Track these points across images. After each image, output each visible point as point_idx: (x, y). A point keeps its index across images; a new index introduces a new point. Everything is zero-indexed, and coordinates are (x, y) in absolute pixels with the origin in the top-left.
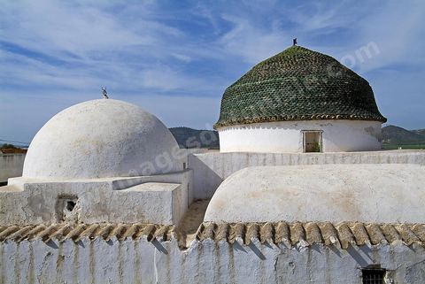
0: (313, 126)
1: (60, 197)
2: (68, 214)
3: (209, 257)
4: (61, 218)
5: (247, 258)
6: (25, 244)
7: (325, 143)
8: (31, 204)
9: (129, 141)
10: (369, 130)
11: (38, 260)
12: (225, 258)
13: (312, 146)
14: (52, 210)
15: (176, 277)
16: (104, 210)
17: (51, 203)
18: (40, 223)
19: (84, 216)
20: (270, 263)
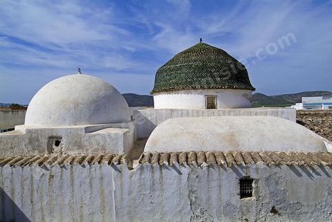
0: (211, 93)
1: (51, 138)
2: (56, 149)
3: (147, 174)
4: (51, 151)
5: (171, 174)
6: (27, 168)
7: (218, 103)
8: (30, 142)
9: (96, 101)
10: (245, 95)
11: (36, 178)
12: (157, 174)
13: (211, 105)
14: (45, 146)
15: (126, 187)
16: (79, 146)
17: (44, 141)
18: (37, 155)
19: (66, 150)
20: (185, 177)
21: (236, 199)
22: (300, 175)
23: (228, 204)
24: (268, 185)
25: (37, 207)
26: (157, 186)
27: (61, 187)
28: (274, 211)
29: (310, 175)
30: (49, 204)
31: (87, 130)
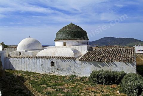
1: (19, 53)
2: (20, 55)
3: (34, 60)
4: (19, 55)
5: (38, 60)
6: (14, 58)
8: (16, 54)
11: (16, 61)
12: (36, 60)
14: (18, 54)
15: (30, 63)
16: (24, 54)
17: (18, 53)
18: (17, 56)
19: (22, 55)
20: (40, 61)
21: (50, 67)
22: (63, 61)
23: (49, 68)
24: (57, 63)
25: (16, 66)
26: (36, 63)
27: (20, 63)
28: (58, 70)
29: (65, 61)
30: (18, 66)
31: (25, 51)
